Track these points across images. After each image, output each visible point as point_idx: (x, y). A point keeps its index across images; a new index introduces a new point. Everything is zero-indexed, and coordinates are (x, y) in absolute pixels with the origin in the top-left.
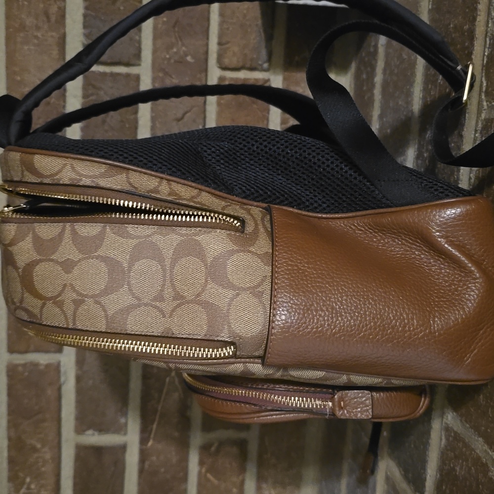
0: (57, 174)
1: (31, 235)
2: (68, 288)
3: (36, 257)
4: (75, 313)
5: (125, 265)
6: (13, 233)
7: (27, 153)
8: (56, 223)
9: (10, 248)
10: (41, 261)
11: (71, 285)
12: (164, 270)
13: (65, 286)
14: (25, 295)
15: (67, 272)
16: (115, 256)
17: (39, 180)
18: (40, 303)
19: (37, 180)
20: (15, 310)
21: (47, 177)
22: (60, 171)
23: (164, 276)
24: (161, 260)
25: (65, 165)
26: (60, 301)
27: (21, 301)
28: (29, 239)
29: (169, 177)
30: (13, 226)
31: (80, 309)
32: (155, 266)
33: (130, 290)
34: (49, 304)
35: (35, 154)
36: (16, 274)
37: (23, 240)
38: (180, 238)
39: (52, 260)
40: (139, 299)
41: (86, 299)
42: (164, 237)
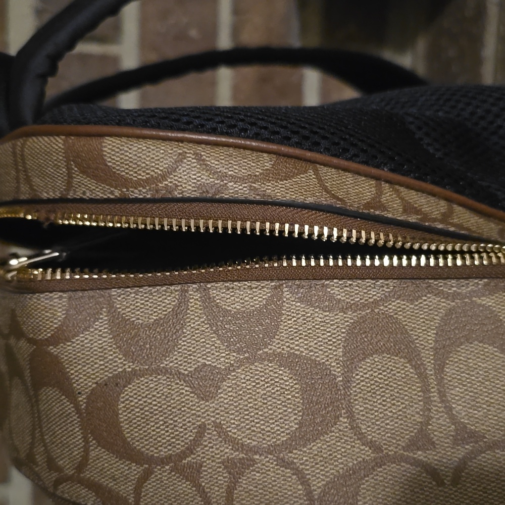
0: (164, 177)
1: (104, 317)
2: (211, 435)
3: (121, 364)
4: (230, 491)
5: (337, 371)
6: (61, 315)
7: (78, 135)
8: (162, 286)
9: (52, 349)
10: (135, 374)
11: (218, 426)
12: (423, 377)
13: (202, 429)
14: (93, 454)
15: (205, 397)
16: (311, 351)
17: (117, 193)
18: (135, 470)
19: (112, 193)
20: (57, 483)
21: (139, 184)
22: (172, 170)
23: (426, 390)
24: (412, 355)
25: (183, 156)
26: (190, 465)
27: (81, 466)
28: (102, 325)
29: (391, 176)
30: (60, 298)
31: (243, 481)
32: (401, 368)
33: (355, 428)
34: (162, 473)
35: (102, 135)
36: (70, 408)
37: (86, 329)
38: (445, 304)
39: (166, 371)
40: (376, 448)
41: (257, 457)
42: (412, 302)
